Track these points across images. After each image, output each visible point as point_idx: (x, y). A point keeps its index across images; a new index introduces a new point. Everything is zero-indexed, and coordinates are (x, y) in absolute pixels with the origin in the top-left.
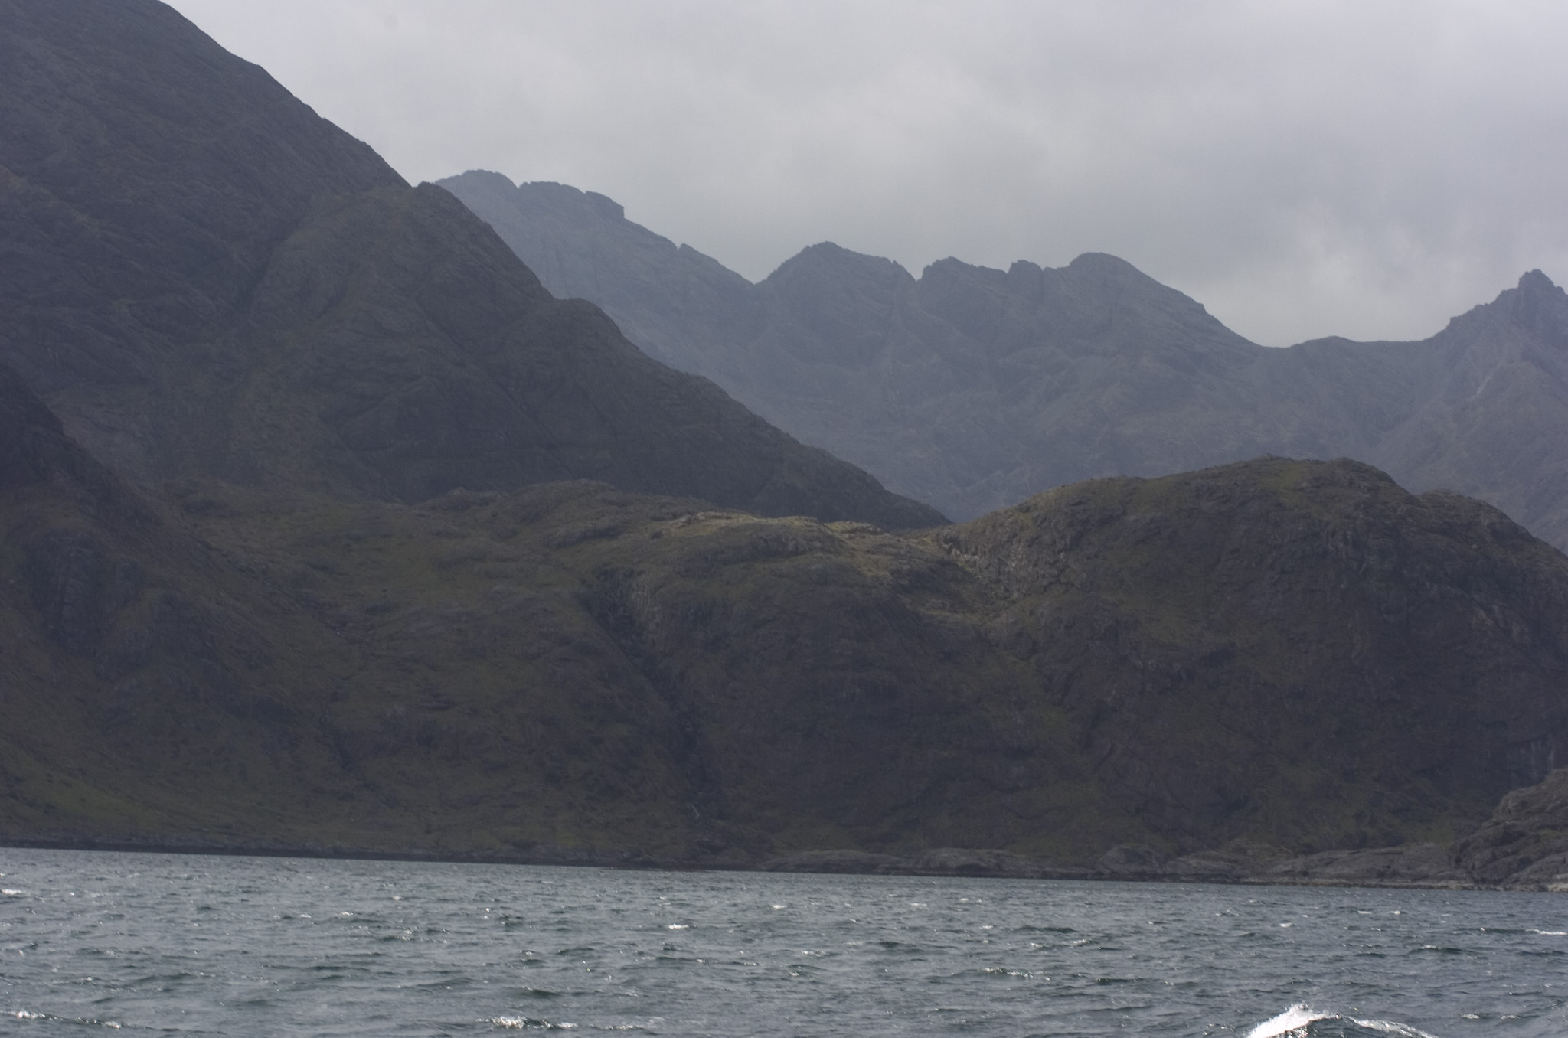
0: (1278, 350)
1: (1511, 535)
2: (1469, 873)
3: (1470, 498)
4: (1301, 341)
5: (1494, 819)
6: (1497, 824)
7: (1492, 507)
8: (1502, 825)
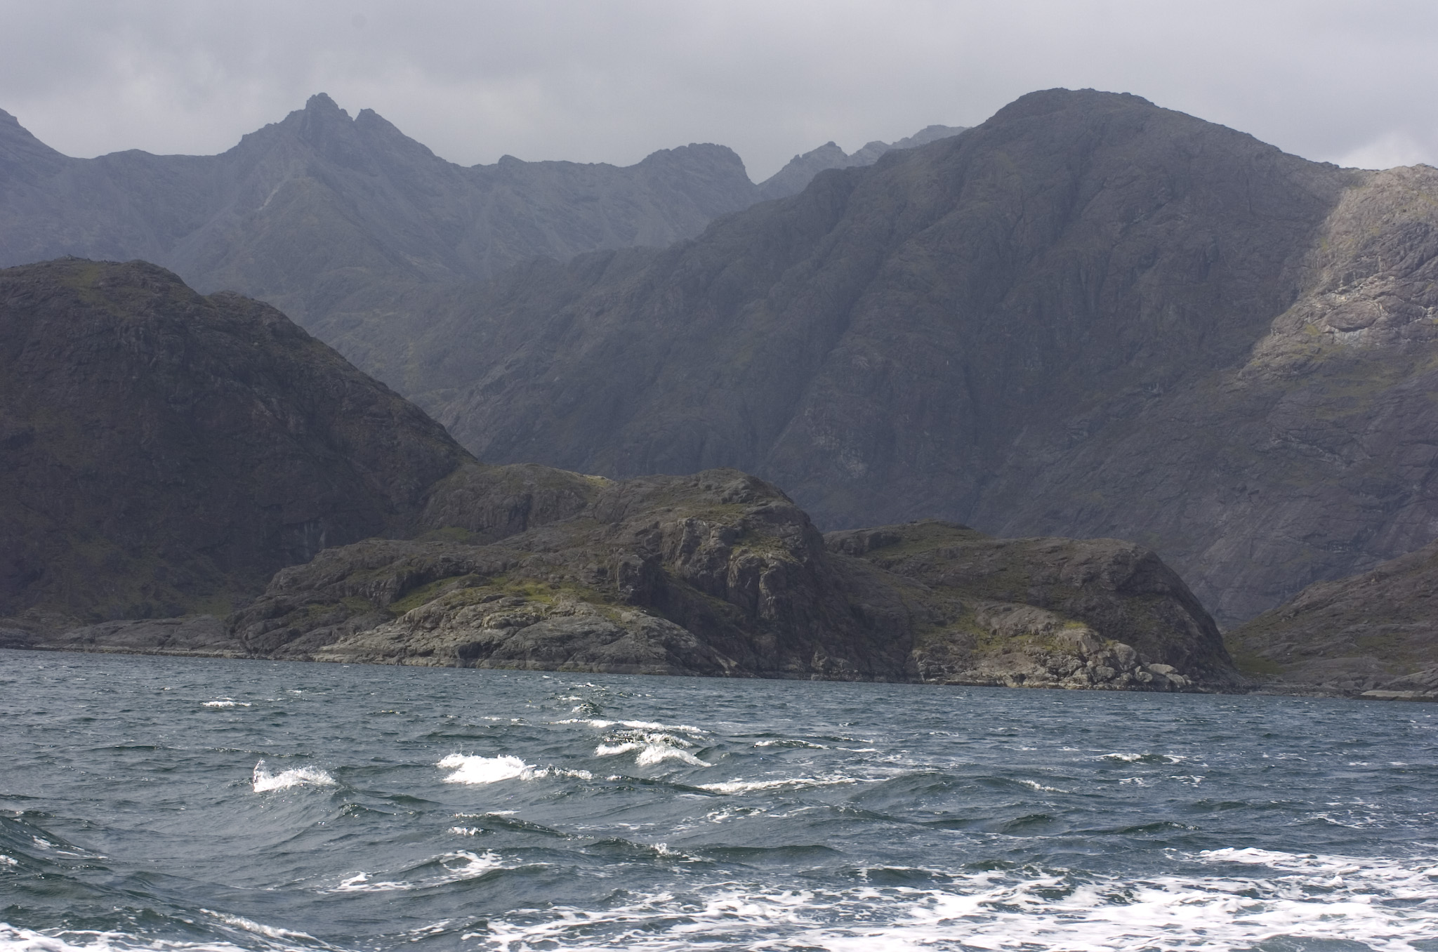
0: (84, 161)
1: (290, 335)
2: (242, 642)
3: (253, 299)
4: (105, 153)
5: (267, 594)
6: (270, 598)
7: (273, 308)
8: (273, 600)
